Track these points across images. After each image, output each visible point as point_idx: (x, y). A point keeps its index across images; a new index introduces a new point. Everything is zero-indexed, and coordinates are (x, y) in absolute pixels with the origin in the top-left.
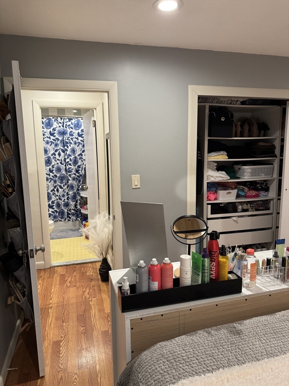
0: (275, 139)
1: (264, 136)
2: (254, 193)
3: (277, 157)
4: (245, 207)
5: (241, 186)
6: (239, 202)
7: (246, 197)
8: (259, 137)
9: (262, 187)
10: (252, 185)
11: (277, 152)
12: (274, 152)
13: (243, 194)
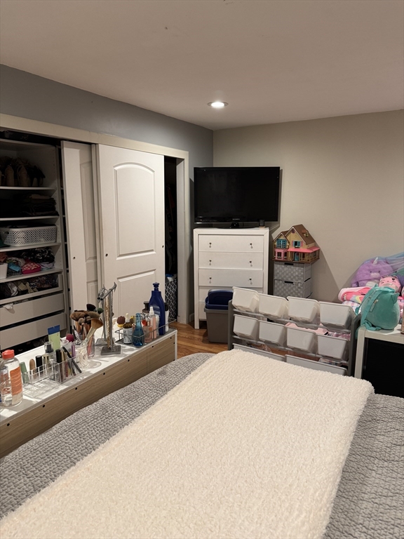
0: (53, 191)
1: (38, 186)
2: (33, 266)
3: (58, 215)
4: (22, 287)
5: (14, 258)
6: (12, 282)
7: (22, 272)
8: (31, 186)
9: (43, 256)
10: (29, 255)
11: (58, 208)
12: (54, 209)
13: (17, 269)
